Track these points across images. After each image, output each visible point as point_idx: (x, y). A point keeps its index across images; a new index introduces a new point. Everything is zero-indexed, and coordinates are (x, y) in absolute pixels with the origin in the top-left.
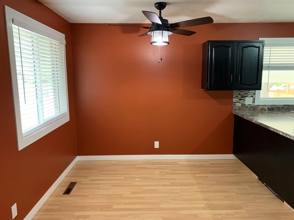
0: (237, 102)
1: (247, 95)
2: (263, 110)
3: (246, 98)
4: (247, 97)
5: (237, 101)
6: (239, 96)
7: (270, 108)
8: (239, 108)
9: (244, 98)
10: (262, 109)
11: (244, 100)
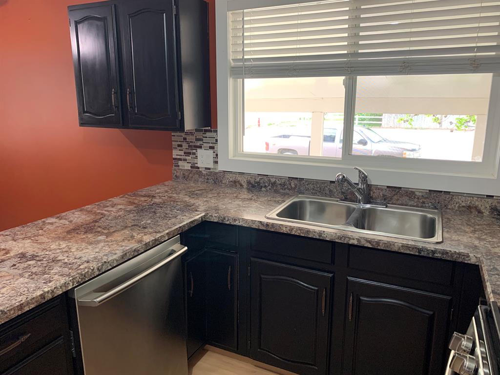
0: (180, 160)
1: (201, 142)
2: (237, 184)
3: (199, 150)
4: (200, 147)
5: (182, 157)
6: (185, 146)
7: (252, 181)
8: (183, 174)
9: (194, 151)
10: (235, 182)
11: (194, 156)
